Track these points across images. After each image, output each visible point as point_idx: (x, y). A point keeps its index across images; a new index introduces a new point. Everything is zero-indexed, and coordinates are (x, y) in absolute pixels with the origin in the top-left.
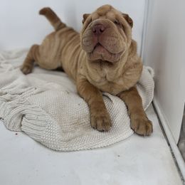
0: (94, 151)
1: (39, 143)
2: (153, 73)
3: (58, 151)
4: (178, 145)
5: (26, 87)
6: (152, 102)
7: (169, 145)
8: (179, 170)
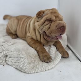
3: (29, 73)
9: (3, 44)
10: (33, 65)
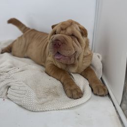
0: (61, 111)
1: (21, 106)
2: (101, 58)
3: (35, 111)
4: (120, 106)
5: (11, 67)
6: (101, 78)
7: (114, 105)
8: (122, 122)
9: (9, 69)
10: (43, 100)
